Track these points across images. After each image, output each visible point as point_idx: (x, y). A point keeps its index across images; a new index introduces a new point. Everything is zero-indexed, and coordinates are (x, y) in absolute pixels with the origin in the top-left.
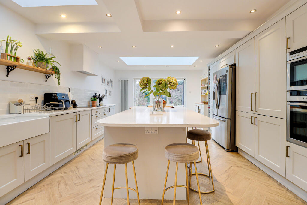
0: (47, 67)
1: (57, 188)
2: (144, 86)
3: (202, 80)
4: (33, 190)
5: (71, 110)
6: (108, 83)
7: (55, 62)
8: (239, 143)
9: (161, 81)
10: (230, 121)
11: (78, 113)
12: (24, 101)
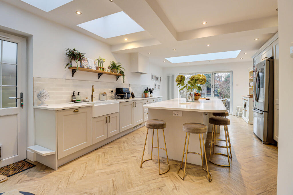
0: (117, 72)
1: (123, 145)
2: (179, 82)
3: (250, 72)
4: (111, 144)
5: (131, 99)
6: (157, 78)
7: (122, 68)
8: (276, 136)
9: (194, 77)
10: (267, 113)
11: (135, 101)
12: (106, 93)
